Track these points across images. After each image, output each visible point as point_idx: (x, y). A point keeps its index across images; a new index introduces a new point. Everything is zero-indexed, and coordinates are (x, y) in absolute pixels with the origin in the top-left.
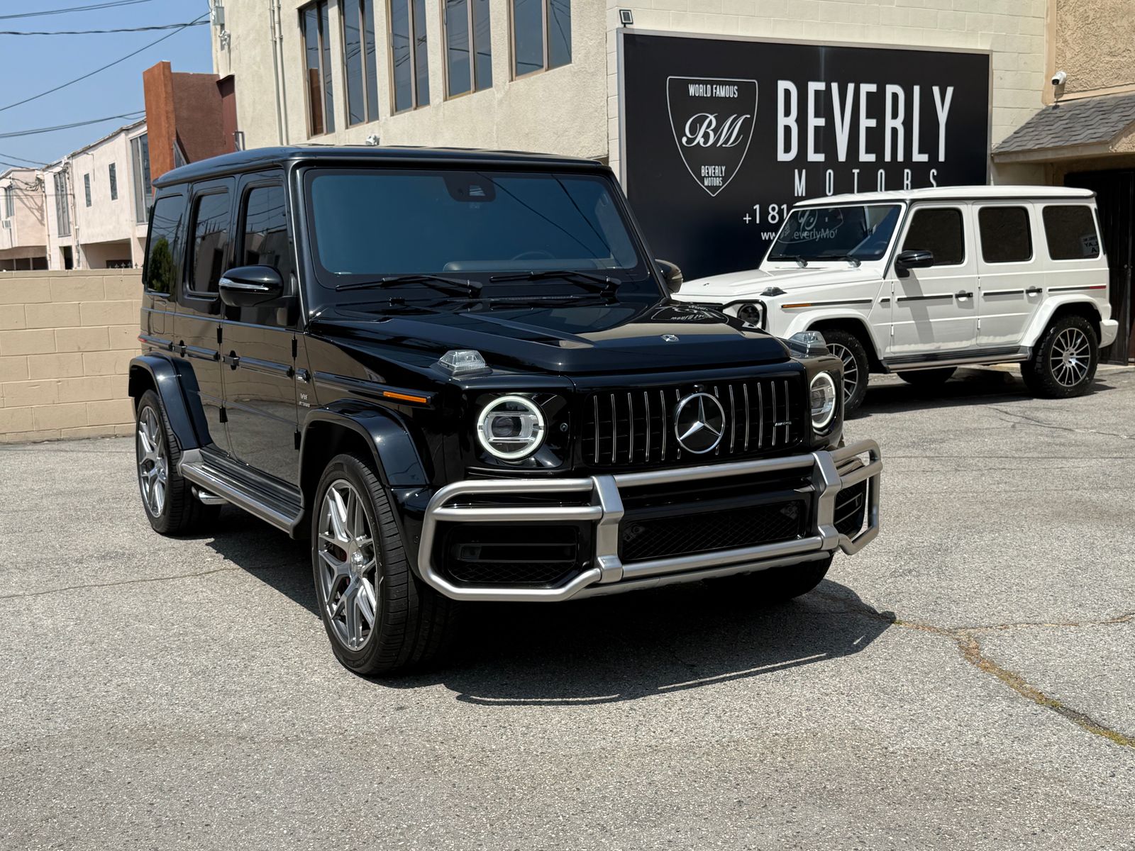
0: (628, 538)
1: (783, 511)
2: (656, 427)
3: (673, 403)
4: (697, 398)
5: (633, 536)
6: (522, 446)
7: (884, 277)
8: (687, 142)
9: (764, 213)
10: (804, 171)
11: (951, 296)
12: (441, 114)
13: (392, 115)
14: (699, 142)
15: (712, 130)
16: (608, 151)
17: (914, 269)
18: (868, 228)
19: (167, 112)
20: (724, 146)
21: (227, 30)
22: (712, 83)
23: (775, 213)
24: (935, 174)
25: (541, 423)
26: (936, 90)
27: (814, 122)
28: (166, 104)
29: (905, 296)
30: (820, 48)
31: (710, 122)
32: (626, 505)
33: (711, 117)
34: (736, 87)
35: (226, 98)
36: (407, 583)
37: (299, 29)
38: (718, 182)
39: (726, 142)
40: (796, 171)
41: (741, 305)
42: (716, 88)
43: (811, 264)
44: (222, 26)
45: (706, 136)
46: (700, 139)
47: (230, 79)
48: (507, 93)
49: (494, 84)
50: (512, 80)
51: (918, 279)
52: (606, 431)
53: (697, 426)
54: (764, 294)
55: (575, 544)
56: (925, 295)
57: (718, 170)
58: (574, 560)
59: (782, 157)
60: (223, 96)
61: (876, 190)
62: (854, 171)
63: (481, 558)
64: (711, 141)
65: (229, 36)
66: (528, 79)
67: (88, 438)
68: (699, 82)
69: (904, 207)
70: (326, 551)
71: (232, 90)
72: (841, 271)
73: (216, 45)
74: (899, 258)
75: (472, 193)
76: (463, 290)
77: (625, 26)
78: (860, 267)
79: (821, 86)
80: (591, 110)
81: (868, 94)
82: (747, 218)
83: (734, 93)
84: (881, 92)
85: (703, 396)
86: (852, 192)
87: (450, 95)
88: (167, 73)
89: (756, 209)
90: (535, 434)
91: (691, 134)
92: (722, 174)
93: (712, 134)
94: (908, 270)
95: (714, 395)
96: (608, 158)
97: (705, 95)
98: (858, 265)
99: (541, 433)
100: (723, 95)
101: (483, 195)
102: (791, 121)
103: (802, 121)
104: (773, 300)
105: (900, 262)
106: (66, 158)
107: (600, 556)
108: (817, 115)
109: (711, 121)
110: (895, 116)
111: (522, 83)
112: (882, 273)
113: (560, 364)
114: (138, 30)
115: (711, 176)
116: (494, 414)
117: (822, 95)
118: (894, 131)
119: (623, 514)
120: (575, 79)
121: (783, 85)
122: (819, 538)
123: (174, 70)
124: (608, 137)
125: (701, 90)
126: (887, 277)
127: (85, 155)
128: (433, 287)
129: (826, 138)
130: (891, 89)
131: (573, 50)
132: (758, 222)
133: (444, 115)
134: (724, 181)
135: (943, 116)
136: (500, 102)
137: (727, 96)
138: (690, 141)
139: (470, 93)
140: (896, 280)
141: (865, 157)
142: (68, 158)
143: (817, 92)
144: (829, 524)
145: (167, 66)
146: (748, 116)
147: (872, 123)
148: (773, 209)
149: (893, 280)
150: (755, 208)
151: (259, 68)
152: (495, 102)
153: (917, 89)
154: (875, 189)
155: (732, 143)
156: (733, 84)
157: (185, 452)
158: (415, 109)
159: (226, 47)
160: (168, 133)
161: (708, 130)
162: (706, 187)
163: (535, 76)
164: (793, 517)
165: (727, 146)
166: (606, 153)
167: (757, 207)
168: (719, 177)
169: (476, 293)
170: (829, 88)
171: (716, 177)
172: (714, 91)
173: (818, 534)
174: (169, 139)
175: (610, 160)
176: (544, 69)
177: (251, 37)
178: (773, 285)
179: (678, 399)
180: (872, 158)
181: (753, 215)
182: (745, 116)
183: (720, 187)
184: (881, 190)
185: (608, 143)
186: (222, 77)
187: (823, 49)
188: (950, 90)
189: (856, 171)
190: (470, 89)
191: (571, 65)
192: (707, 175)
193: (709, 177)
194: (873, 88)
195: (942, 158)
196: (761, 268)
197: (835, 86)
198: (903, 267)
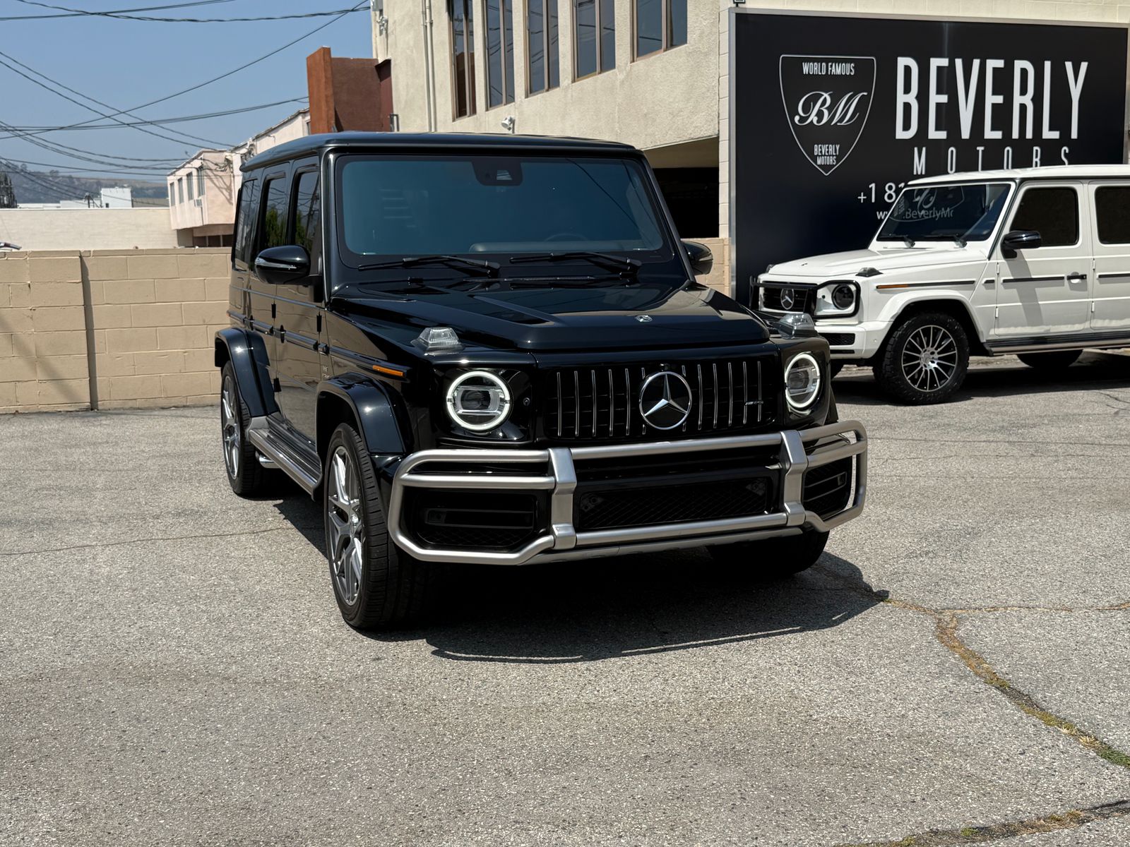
0: (586, 507)
1: (749, 487)
2: (620, 403)
3: (638, 381)
4: (662, 377)
5: (591, 506)
6: (490, 418)
7: (989, 258)
8: (799, 121)
9: (880, 192)
10: (924, 149)
11: (1062, 278)
12: (569, 96)
13: (527, 96)
14: (812, 121)
15: (826, 108)
16: (719, 131)
17: (1022, 250)
18: (987, 204)
19: (327, 96)
20: (839, 124)
21: (385, 16)
22: (827, 61)
23: (892, 192)
24: (1067, 151)
25: (508, 398)
26: (1069, 65)
27: (935, 99)
28: (326, 89)
29: (1012, 278)
30: (944, 24)
31: (825, 101)
32: (580, 477)
33: (826, 95)
34: (853, 65)
35: (384, 82)
36: (387, 543)
37: (447, 14)
38: (831, 160)
39: (841, 120)
40: (916, 149)
41: (835, 286)
42: (831, 66)
43: (918, 244)
44: (381, 11)
45: (820, 115)
46: (813, 118)
47: (387, 63)
48: (627, 75)
49: (616, 66)
50: (633, 61)
51: (1027, 260)
52: (568, 406)
53: (663, 402)
54: (859, 275)
55: (532, 512)
56: (1033, 277)
57: (832, 149)
58: (532, 527)
59: (901, 134)
60: (381, 80)
61: (1002, 168)
62: (978, 148)
63: (446, 522)
64: (825, 120)
65: (387, 21)
66: (647, 60)
67: (212, 406)
68: (813, 60)
69: (1013, 186)
70: (335, 512)
71: (389, 74)
72: (947, 251)
73: (376, 29)
74: (1006, 238)
75: (500, 178)
76: (484, 270)
77: (737, 6)
78: (965, 248)
79: (944, 62)
80: (704, 90)
81: (995, 70)
82: (862, 197)
83: (851, 71)
84: (1009, 67)
85: (668, 375)
86: (976, 170)
87: (578, 77)
88: (327, 58)
89: (872, 188)
90: (501, 409)
91: (804, 112)
92: (836, 152)
93: (826, 112)
94: (1017, 250)
95: (681, 374)
96: (718, 137)
97: (820, 73)
98: (964, 245)
99: (507, 407)
100: (838, 72)
101: (510, 179)
102: (911, 98)
103: (923, 98)
104: (867, 281)
105: (1006, 242)
106: (251, 139)
107: (555, 524)
108: (939, 92)
109: (825, 99)
110: (1023, 92)
111: (641, 63)
112: (987, 254)
113: (529, 342)
114: (306, 16)
115: (825, 155)
116: (463, 388)
117: (946, 70)
118: (1023, 108)
119: (576, 484)
120: (689, 59)
121: (902, 62)
122: (785, 515)
123: (334, 55)
124: (719, 117)
125: (816, 69)
126: (992, 258)
127: (267, 137)
128: (451, 267)
129: (948, 115)
130: (1019, 64)
131: (688, 30)
132: (873, 200)
133: (572, 96)
134: (838, 160)
135: (1076, 92)
136: (622, 83)
137: (843, 74)
138: (802, 120)
139: (596, 75)
140: (1002, 261)
141: (990, 134)
142: (253, 140)
143: (939, 69)
144: (796, 501)
145: (327, 51)
146: (865, 94)
147: (999, 99)
148: (890, 188)
149: (998, 261)
150: (870, 186)
151: (412, 52)
152: (618, 83)
153: (1048, 65)
154: (1000, 167)
155: (847, 122)
156: (850, 61)
157: (253, 419)
158: (548, 90)
159: (384, 32)
160: (327, 116)
161: (822, 109)
162: (818, 166)
163: (653, 57)
164: (760, 493)
165: (842, 124)
166: (717, 132)
167: (873, 186)
168: (833, 156)
169: (495, 273)
170: (952, 64)
171: (830, 156)
172: (830, 69)
173: (784, 510)
174: (328, 122)
175: (720, 139)
176: (662, 50)
177: (405, 23)
178: (869, 266)
179: (643, 377)
180: (998, 135)
181: (868, 193)
182: (862, 94)
183: (834, 166)
184: (1008, 168)
185: (719, 122)
186: (380, 61)
187: (947, 25)
188: (1084, 66)
189: (980, 149)
190: (596, 71)
191: (686, 45)
192: (820, 154)
193: (822, 155)
194: (1000, 63)
195: (1074, 135)
196: (869, 248)
197: (959, 63)
198: (1010, 249)
